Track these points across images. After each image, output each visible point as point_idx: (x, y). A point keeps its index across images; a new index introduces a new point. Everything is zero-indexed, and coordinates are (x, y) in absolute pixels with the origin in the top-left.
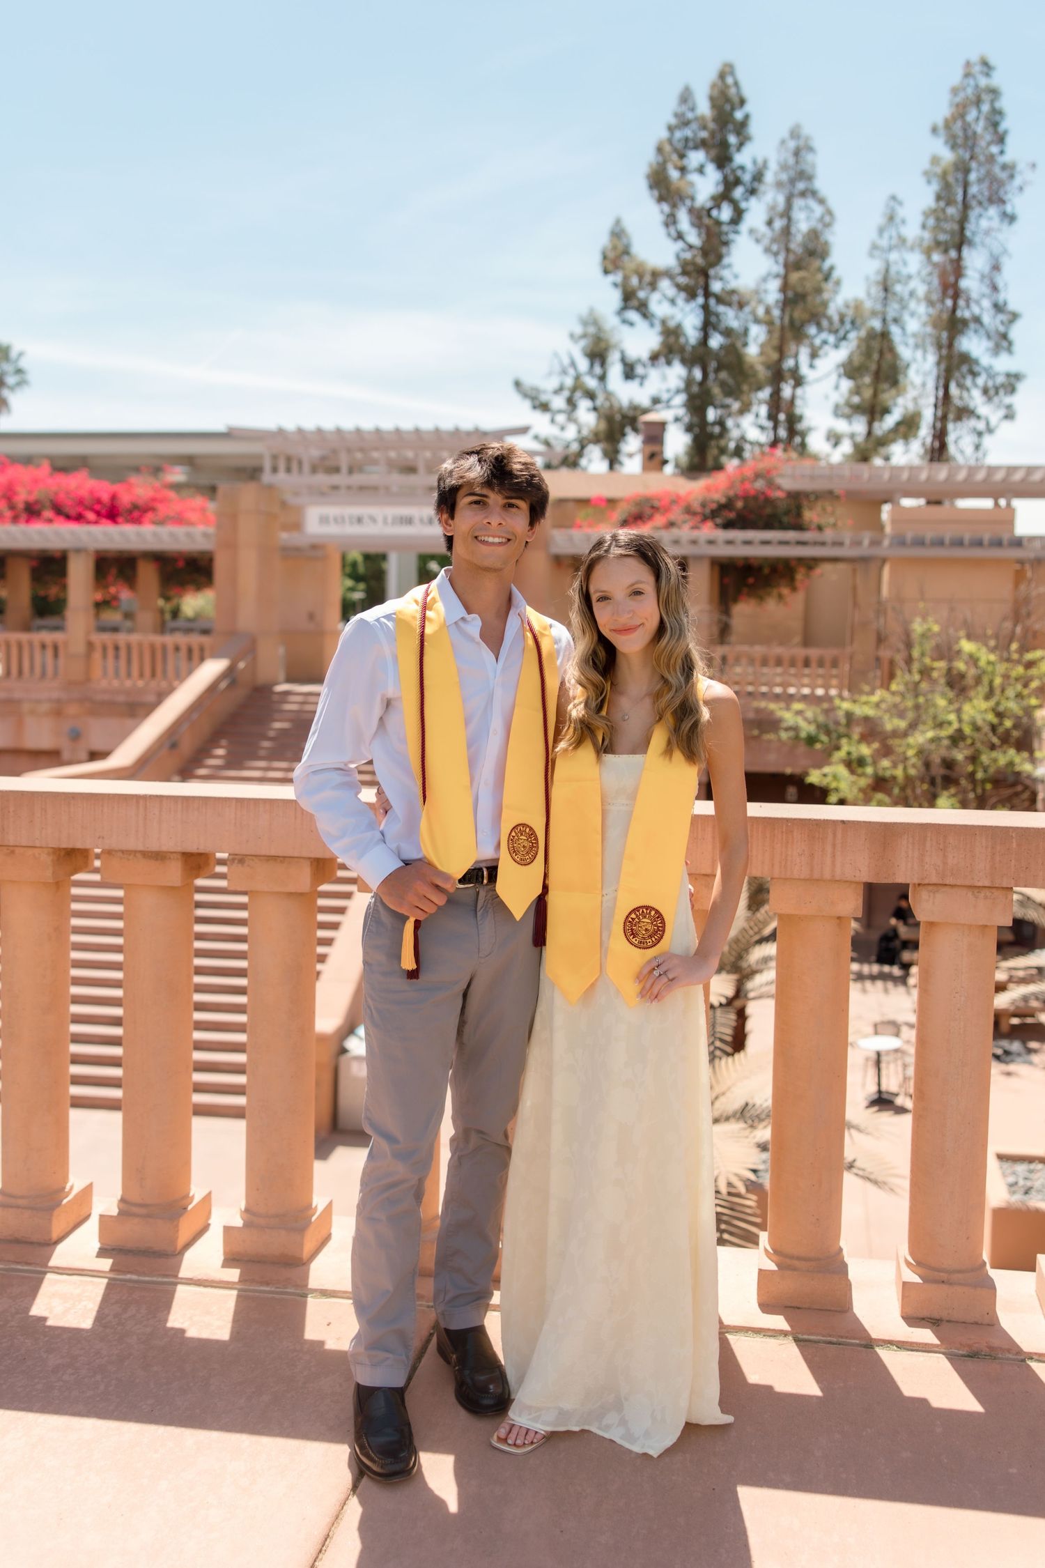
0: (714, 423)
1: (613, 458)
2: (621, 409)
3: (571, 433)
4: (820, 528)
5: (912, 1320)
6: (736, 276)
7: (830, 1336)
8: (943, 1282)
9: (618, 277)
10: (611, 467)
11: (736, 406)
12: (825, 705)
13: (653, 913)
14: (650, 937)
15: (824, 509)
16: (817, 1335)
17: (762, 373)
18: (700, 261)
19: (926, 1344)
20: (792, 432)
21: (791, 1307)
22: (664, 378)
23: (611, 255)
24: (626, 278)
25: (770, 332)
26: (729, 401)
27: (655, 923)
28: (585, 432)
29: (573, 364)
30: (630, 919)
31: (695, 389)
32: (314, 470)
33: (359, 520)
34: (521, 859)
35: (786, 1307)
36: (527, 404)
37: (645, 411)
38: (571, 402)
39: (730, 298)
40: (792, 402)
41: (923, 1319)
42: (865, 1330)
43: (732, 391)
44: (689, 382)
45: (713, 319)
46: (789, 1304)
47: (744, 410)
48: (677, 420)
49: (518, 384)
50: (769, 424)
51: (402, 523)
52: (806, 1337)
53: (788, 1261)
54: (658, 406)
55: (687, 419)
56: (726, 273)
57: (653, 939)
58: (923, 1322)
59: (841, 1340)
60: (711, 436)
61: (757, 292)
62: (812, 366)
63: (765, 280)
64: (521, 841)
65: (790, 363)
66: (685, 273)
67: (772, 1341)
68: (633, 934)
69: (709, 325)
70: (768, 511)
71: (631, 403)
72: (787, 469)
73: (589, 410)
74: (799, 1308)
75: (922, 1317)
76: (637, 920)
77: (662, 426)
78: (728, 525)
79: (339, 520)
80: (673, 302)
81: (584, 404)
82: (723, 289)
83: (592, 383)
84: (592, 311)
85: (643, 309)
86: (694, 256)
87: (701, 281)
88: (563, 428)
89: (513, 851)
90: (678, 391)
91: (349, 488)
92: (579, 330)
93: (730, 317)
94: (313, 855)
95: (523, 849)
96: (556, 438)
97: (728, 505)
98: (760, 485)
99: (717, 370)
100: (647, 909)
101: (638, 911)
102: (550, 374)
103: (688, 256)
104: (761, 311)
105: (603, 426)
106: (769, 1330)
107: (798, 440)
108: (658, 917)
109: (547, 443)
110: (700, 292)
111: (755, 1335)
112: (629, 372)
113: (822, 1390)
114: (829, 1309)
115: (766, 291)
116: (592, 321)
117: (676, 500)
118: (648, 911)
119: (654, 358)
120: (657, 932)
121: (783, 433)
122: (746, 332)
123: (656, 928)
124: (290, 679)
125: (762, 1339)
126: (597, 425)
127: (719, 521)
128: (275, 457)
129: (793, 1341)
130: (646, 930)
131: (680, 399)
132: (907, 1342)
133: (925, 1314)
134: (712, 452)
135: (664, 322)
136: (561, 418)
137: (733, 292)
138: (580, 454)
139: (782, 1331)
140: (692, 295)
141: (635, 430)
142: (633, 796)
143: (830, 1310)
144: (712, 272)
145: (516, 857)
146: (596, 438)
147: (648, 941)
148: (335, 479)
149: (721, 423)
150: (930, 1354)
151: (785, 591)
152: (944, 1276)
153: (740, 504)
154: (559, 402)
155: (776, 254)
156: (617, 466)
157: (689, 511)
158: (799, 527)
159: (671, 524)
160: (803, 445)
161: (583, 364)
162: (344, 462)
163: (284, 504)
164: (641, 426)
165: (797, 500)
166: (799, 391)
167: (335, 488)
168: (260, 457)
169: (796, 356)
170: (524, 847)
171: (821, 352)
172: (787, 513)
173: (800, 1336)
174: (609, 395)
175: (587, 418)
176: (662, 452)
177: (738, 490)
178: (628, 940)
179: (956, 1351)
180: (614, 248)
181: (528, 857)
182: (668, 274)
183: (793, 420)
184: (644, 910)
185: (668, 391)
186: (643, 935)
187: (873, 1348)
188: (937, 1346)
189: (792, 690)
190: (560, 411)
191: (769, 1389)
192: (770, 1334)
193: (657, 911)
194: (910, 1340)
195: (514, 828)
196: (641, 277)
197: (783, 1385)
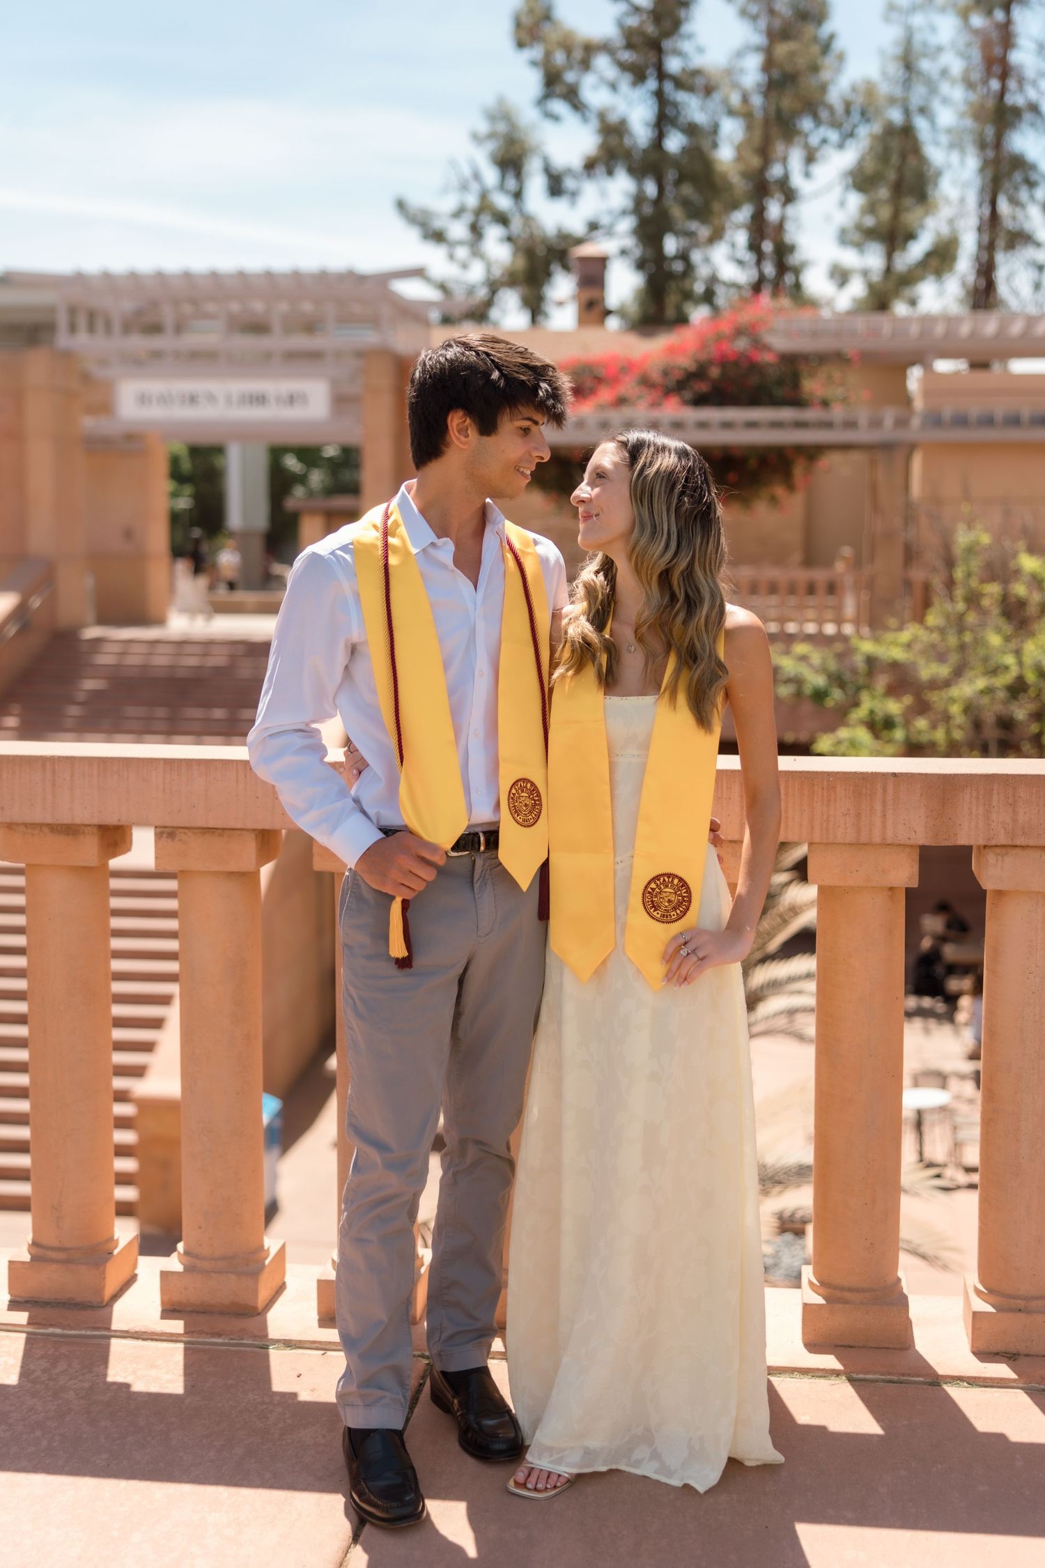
0: (676, 257)
1: (535, 306)
2: (544, 240)
3: (476, 273)
4: (825, 404)
5: (983, 1355)
6: (700, 50)
7: (890, 1374)
8: (1020, 1310)
9: (536, 52)
10: (534, 320)
11: (704, 232)
12: (839, 647)
13: (676, 881)
14: (675, 909)
15: (830, 378)
16: (875, 1373)
17: (739, 184)
18: (650, 29)
19: (1001, 1379)
20: (782, 268)
21: (842, 1346)
22: (603, 194)
23: (526, 21)
24: (548, 55)
25: (749, 128)
26: (693, 225)
27: (679, 892)
28: (497, 272)
29: (477, 176)
30: (649, 890)
31: (648, 210)
32: (127, 328)
33: (193, 399)
34: (524, 820)
35: (836, 1346)
36: (414, 234)
37: (579, 241)
38: (476, 231)
39: (690, 81)
40: (780, 227)
41: (997, 1354)
42: (930, 1367)
43: (700, 212)
44: (639, 199)
45: (669, 111)
46: (841, 1343)
47: (717, 236)
48: (623, 252)
49: (401, 206)
50: (749, 257)
51: (251, 402)
52: (861, 1376)
53: (838, 1293)
54: (595, 233)
55: (638, 252)
56: (686, 46)
57: (678, 912)
58: (997, 1356)
59: (902, 1378)
60: (671, 276)
61: (729, 72)
62: (807, 175)
63: (740, 54)
64: (522, 799)
65: (776, 171)
66: (629, 46)
67: (822, 1383)
68: (654, 906)
69: (665, 119)
70: (754, 380)
71: (559, 231)
72: (779, 322)
73: (502, 240)
74: (851, 1347)
75: (996, 1351)
76: (657, 890)
77: (601, 262)
78: (700, 401)
79: (164, 400)
80: (613, 87)
81: (493, 233)
82: (683, 69)
83: (503, 202)
84: (501, 101)
85: (572, 96)
86: (643, 22)
87: (652, 57)
88: (465, 266)
89: (515, 811)
90: (624, 213)
91: (177, 355)
92: (483, 127)
93: (694, 109)
94: (260, 827)
95: (524, 808)
96: (457, 282)
97: (699, 373)
98: (742, 344)
99: (678, 183)
100: (669, 877)
101: (659, 880)
102: (445, 190)
103: (633, 21)
104: (735, 99)
105: (521, 263)
106: (818, 1370)
107: (789, 279)
108: (682, 886)
109: (443, 287)
110: (651, 72)
111: (802, 1377)
112: (556, 186)
113: (883, 1428)
114: (887, 1346)
115: (742, 71)
116: (501, 114)
117: (628, 367)
118: (670, 880)
119: (590, 166)
120: (682, 903)
121: (769, 269)
122: (715, 129)
123: (680, 898)
124: (103, 620)
125: (810, 1380)
126: (513, 262)
127: (688, 395)
128: (72, 311)
129: (847, 1381)
130: (669, 901)
131: (626, 224)
132: (979, 1378)
133: (999, 1347)
134: (672, 299)
135: (602, 116)
136: (462, 252)
137: (697, 73)
138: (489, 303)
139: (834, 1370)
140: (639, 76)
141: (566, 268)
142: (646, 746)
143: (888, 1348)
144: (667, 44)
145: (518, 818)
146: (511, 280)
147: (672, 914)
148: (157, 342)
149: (684, 256)
150: (1006, 1390)
151: (779, 491)
152: (1021, 1303)
153: (715, 372)
154: (459, 230)
155: (754, 18)
156: (540, 318)
157: (646, 382)
158: (797, 401)
159: (621, 402)
160: (798, 286)
161: (491, 176)
162: (168, 316)
163: (86, 378)
164: (572, 264)
165: (793, 364)
166: (791, 210)
167: (157, 355)
168: (52, 310)
169: (784, 160)
170: (526, 805)
171: (818, 155)
172: (780, 382)
173: (855, 1376)
174: (528, 219)
175: (497, 249)
176: (602, 299)
177: (712, 351)
178: (649, 914)
179: (1037, 1385)
180: (531, 11)
181: (530, 817)
182: (605, 47)
183: (783, 251)
184: (666, 878)
185: (610, 212)
186: (666, 907)
187: (940, 1386)
188: (1014, 1381)
189: (791, 628)
190: (461, 243)
191: (822, 1429)
192: (817, 1374)
193: (681, 879)
194: (983, 1375)
195: (514, 784)
196: (569, 51)
197: (837, 1425)
